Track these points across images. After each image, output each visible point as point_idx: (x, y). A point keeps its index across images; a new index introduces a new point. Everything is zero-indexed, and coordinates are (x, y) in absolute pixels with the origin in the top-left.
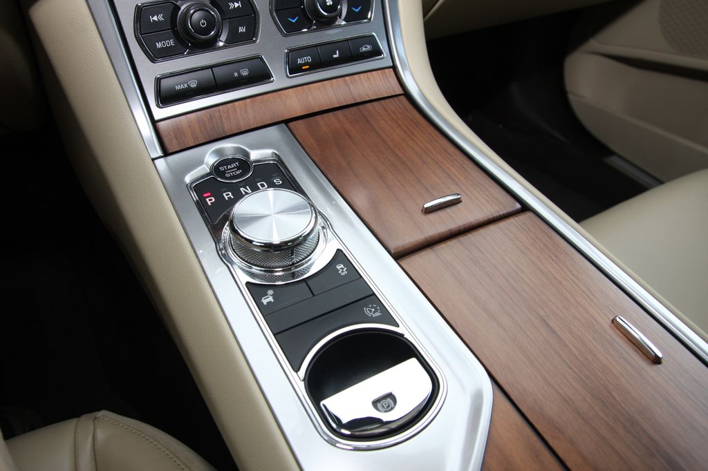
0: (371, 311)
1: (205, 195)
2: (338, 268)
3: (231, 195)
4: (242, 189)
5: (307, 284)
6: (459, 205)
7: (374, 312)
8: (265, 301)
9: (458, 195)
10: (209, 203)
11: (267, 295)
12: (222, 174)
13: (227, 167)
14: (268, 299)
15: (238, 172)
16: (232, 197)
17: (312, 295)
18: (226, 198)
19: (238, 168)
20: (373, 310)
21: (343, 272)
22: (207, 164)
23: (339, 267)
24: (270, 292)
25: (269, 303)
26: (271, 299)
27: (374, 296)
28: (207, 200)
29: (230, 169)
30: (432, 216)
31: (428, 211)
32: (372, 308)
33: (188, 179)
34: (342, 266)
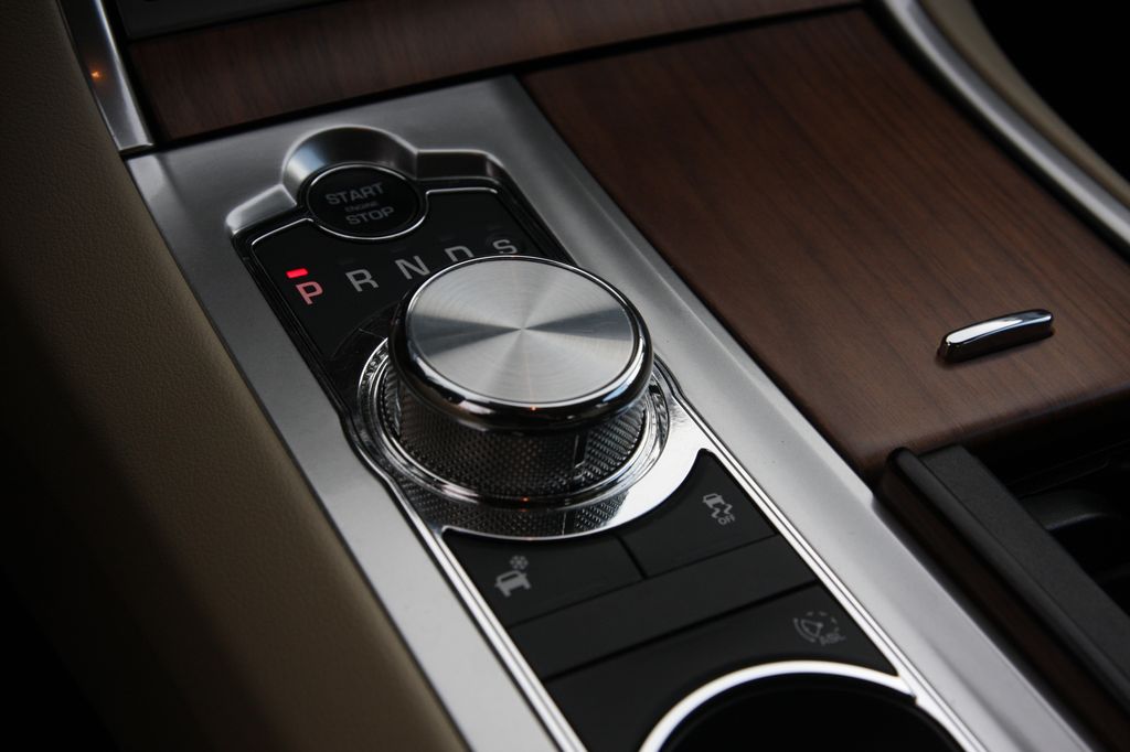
0: (813, 629)
1: (292, 275)
2: (710, 503)
3: (368, 278)
4: (400, 263)
5: (623, 543)
6: (1048, 344)
7: (824, 632)
8: (506, 587)
9: (1043, 313)
10: (307, 297)
11: (510, 568)
12: (336, 216)
13: (348, 196)
14: (512, 582)
15: (383, 213)
16: (375, 285)
17: (639, 577)
18: (356, 284)
19: (383, 200)
20: (820, 625)
21: (721, 514)
22: (289, 180)
23: (713, 500)
24: (519, 561)
25: (518, 591)
26: (521, 581)
27: (818, 588)
28: (300, 287)
29: (358, 202)
30: (969, 373)
31: (956, 356)
32: (816, 618)
33: (235, 221)
34: (719, 499)
